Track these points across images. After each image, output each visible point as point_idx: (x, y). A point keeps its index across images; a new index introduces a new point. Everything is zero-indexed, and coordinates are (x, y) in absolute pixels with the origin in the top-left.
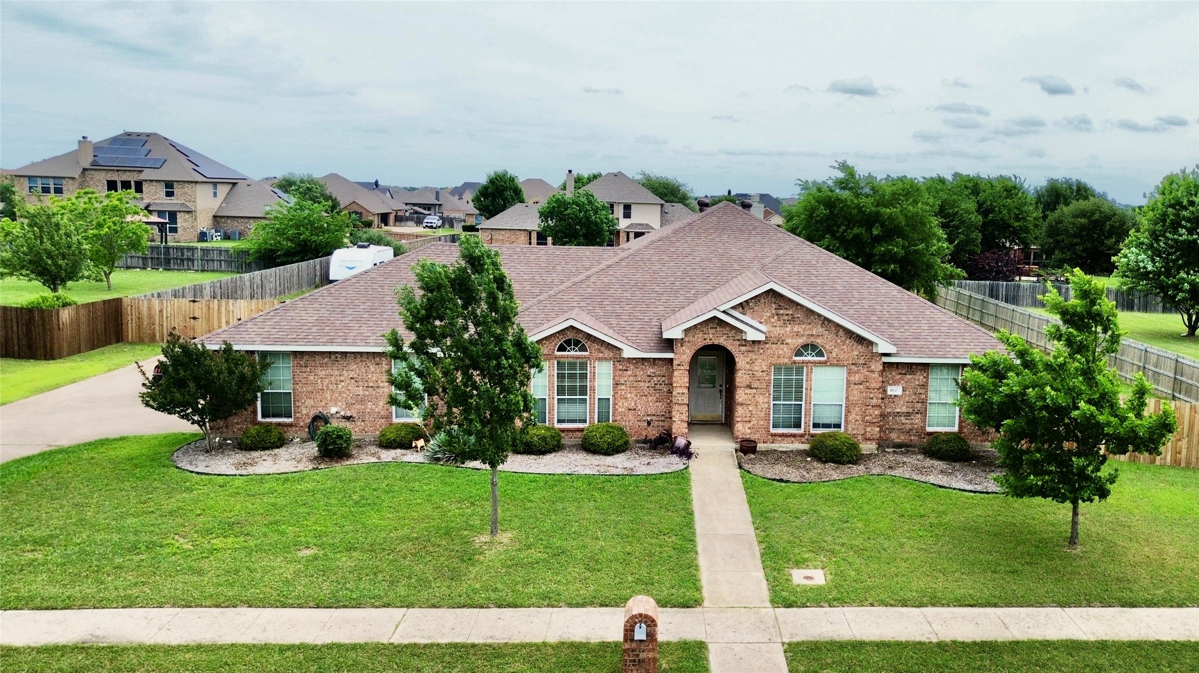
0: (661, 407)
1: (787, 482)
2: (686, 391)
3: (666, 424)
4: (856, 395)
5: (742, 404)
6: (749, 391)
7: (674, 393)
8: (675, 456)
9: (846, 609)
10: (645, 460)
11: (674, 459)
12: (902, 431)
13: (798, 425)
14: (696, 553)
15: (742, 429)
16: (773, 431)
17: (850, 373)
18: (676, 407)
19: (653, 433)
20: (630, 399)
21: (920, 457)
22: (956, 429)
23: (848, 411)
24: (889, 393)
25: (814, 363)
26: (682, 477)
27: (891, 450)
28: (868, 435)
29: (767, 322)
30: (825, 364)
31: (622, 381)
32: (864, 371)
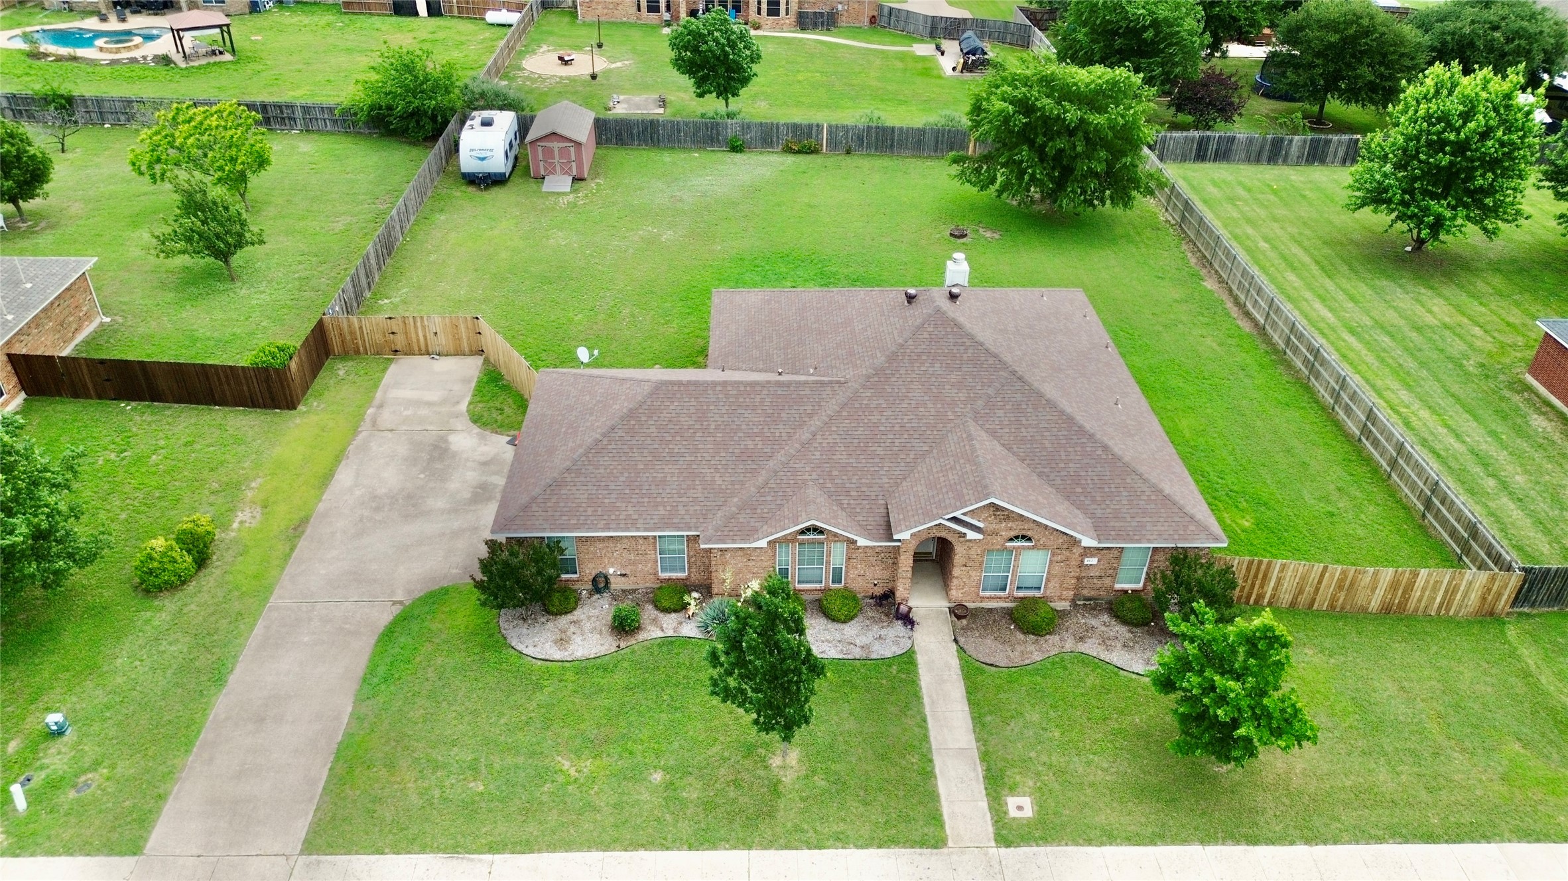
0: (886, 574)
1: (997, 666)
2: (910, 569)
3: (890, 586)
4: (1057, 569)
5: (957, 577)
6: (964, 568)
7: (900, 571)
8: (900, 622)
9: (1049, 849)
10: (876, 630)
11: (899, 628)
12: (1093, 589)
13: (1004, 589)
14: (936, 777)
15: (956, 594)
16: (982, 594)
17: (1053, 554)
18: (900, 580)
19: (879, 591)
20: (861, 568)
21: (1106, 618)
22: (1140, 586)
23: (1048, 580)
24: (1086, 563)
25: (1023, 548)
26: (908, 659)
27: (1082, 603)
28: (1063, 597)
29: (984, 521)
30: (1033, 547)
31: (854, 556)
32: (1067, 553)
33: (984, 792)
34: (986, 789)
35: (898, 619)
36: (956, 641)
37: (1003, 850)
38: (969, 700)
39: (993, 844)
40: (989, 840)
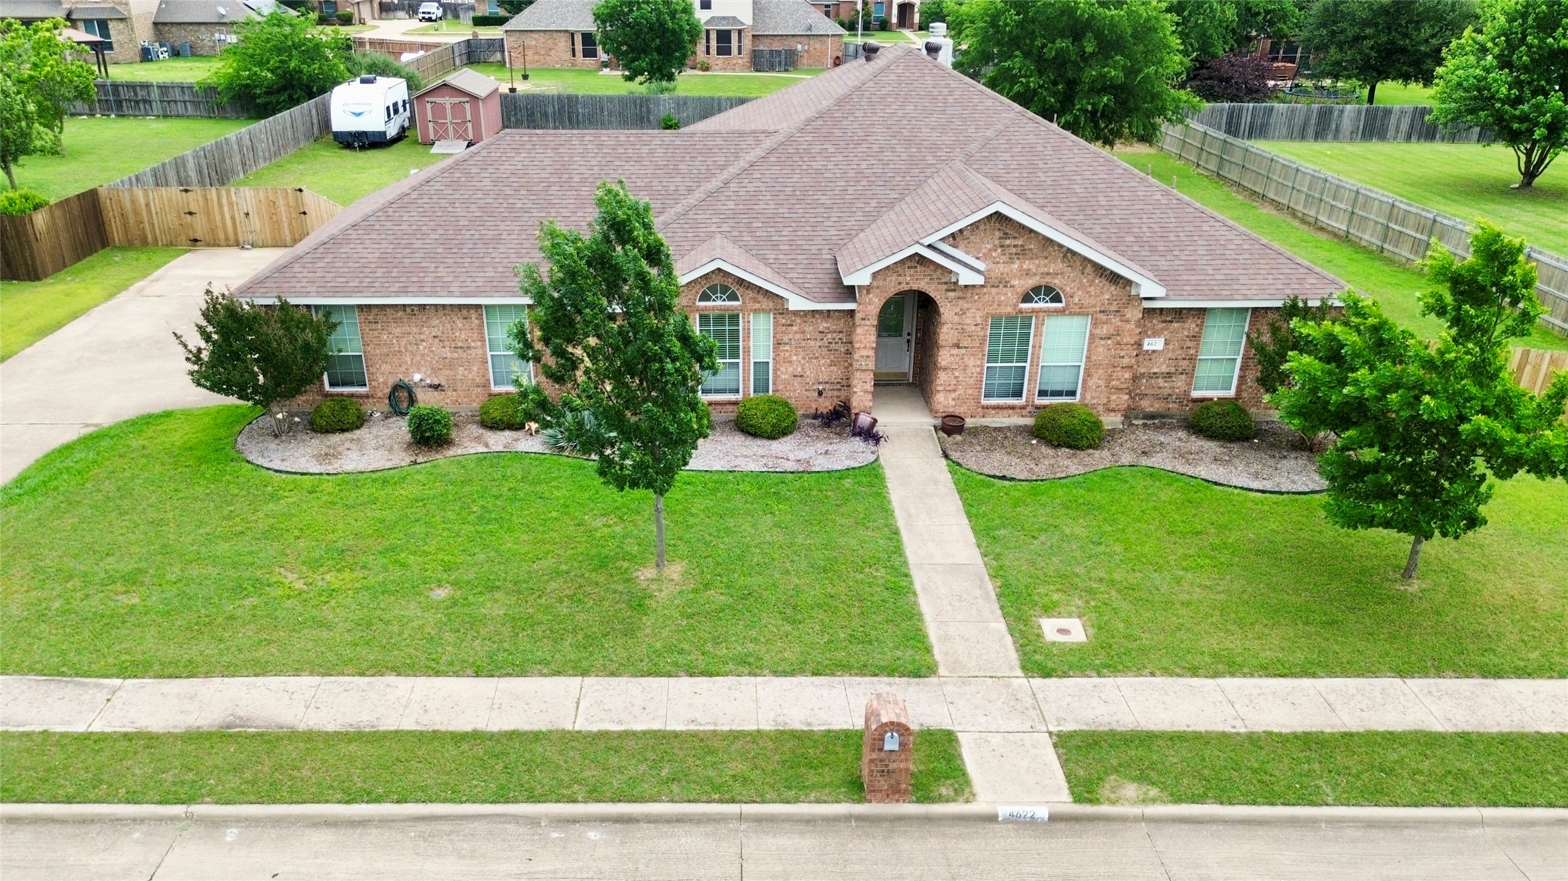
0: (836, 373)
1: (1012, 479)
2: (871, 353)
3: (843, 394)
4: (1101, 352)
5: (945, 369)
6: (955, 351)
7: (856, 356)
8: (858, 439)
9: (1120, 680)
10: (821, 446)
11: (857, 443)
12: (1156, 397)
13: (1018, 394)
14: (915, 594)
15: (944, 401)
16: (984, 402)
17: (1095, 324)
18: (858, 374)
19: (826, 405)
20: (797, 362)
21: (1182, 434)
22: (1232, 393)
23: (1088, 374)
24: (1146, 347)
25: (1049, 312)
26: (873, 473)
27: (1140, 422)
28: (1112, 406)
29: (985, 257)
30: (1062, 312)
31: (786, 339)
32: (1116, 321)
33: (999, 612)
34: (1002, 608)
35: (854, 435)
36: (946, 456)
37: (1037, 682)
38: (968, 513)
39: (1019, 673)
40: (1011, 668)
